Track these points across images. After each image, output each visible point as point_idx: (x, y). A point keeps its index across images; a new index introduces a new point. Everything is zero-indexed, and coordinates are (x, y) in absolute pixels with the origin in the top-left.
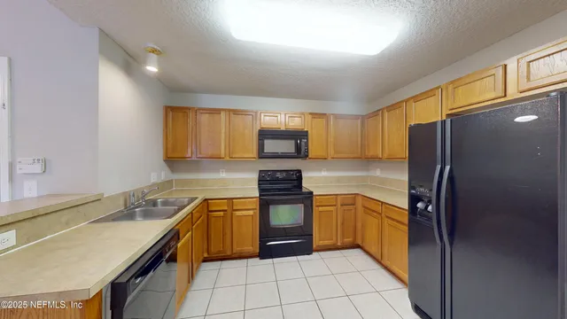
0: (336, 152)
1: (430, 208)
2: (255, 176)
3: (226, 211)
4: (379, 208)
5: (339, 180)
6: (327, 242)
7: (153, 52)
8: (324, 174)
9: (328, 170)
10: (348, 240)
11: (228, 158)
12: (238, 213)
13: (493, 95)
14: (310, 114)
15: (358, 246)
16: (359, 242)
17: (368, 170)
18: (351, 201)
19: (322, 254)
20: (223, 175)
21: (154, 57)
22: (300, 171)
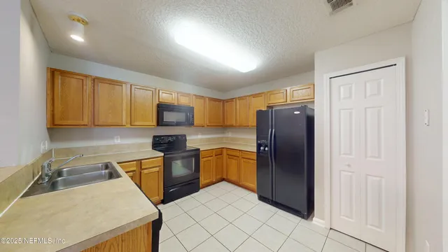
0: (210, 122)
1: (266, 149)
2: (149, 141)
3: (134, 171)
4: (238, 154)
5: (209, 140)
6: (208, 181)
7: (79, 21)
8: (200, 137)
9: (202, 134)
10: (219, 177)
11: (129, 126)
12: (146, 171)
13: (282, 100)
14: (195, 95)
15: (223, 180)
16: (225, 177)
17: (224, 133)
18: (219, 153)
19: (206, 189)
20: (118, 141)
21: (81, 26)
22: (185, 136)
